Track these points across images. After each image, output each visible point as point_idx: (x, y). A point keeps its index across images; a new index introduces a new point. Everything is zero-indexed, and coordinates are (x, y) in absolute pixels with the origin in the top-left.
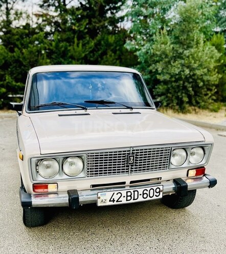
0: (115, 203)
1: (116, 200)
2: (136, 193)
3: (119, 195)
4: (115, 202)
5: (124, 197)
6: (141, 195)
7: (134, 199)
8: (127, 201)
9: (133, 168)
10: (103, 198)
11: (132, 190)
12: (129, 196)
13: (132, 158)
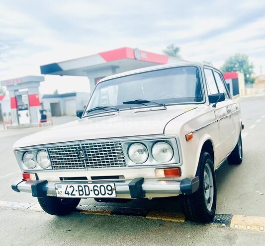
0: (70, 196)
1: (70, 193)
2: (87, 188)
3: (72, 188)
4: (70, 195)
5: (76, 191)
6: (91, 190)
7: (86, 195)
8: (80, 195)
9: (88, 163)
10: (59, 190)
11: (83, 185)
12: (81, 190)
13: (82, 152)
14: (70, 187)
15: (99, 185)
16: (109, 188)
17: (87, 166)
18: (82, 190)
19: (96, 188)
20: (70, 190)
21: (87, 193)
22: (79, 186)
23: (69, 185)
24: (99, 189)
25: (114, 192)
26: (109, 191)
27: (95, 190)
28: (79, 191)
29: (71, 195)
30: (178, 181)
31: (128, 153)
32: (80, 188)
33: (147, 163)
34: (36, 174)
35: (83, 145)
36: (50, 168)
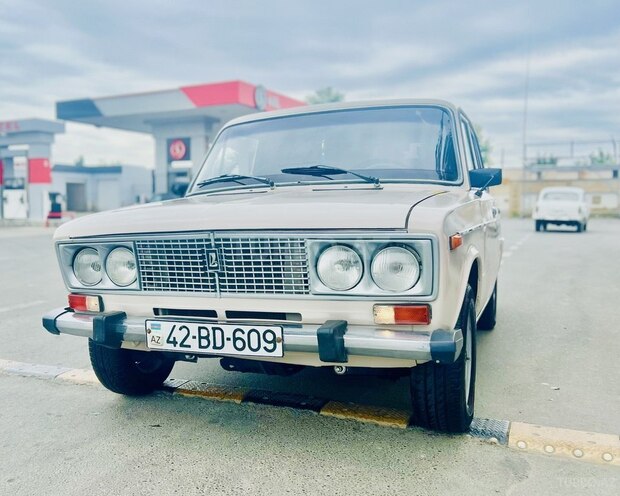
0: (178, 348)
1: (179, 341)
2: (218, 332)
3: (185, 331)
4: (178, 345)
5: (194, 337)
6: (228, 339)
7: (215, 347)
8: (200, 347)
9: (224, 281)
10: (154, 333)
11: (210, 326)
12: (204, 338)
13: (213, 255)
14: (180, 329)
15: (246, 329)
16: (269, 337)
17: (221, 287)
18: (207, 338)
19: (238, 334)
20: (179, 335)
21: (219, 344)
22: (200, 328)
23: (179, 325)
24: (245, 337)
25: (279, 346)
26: (269, 342)
27: (235, 339)
28: (200, 338)
29: (182, 345)
30: (425, 334)
31: (316, 266)
32: (204, 333)
33: (359, 290)
34: (100, 299)
35: (219, 240)
36: (136, 286)
